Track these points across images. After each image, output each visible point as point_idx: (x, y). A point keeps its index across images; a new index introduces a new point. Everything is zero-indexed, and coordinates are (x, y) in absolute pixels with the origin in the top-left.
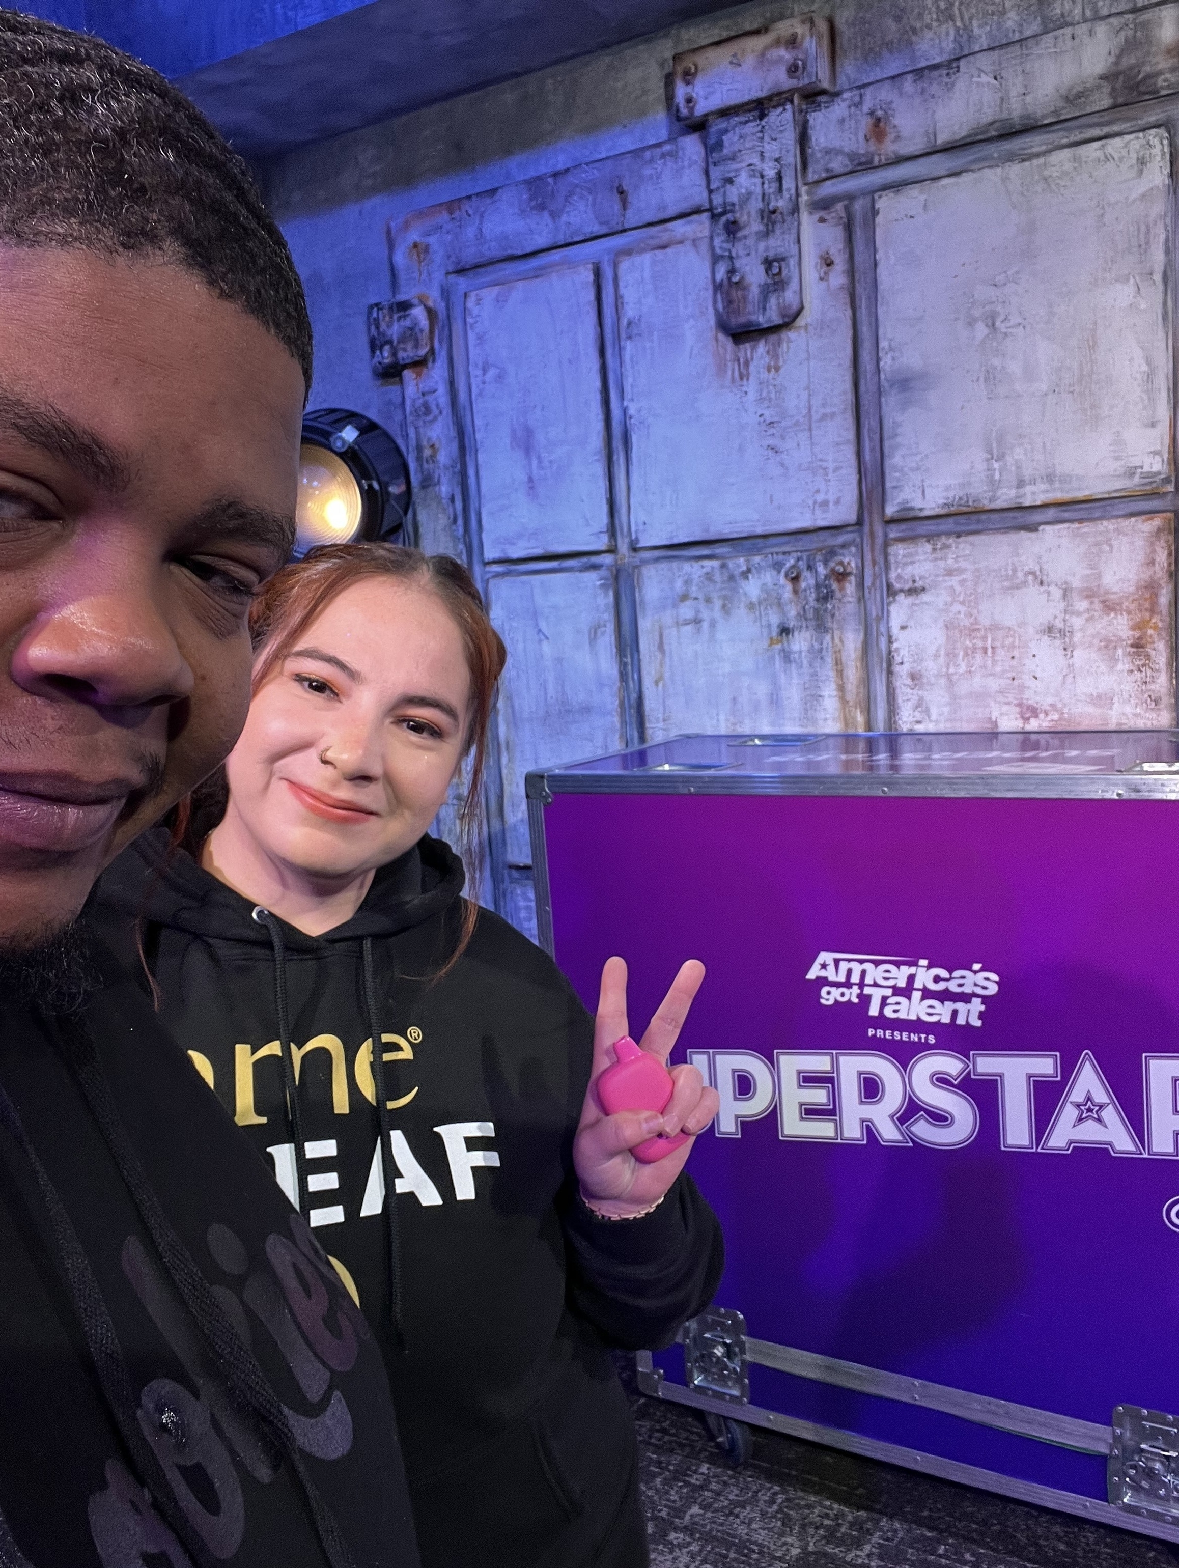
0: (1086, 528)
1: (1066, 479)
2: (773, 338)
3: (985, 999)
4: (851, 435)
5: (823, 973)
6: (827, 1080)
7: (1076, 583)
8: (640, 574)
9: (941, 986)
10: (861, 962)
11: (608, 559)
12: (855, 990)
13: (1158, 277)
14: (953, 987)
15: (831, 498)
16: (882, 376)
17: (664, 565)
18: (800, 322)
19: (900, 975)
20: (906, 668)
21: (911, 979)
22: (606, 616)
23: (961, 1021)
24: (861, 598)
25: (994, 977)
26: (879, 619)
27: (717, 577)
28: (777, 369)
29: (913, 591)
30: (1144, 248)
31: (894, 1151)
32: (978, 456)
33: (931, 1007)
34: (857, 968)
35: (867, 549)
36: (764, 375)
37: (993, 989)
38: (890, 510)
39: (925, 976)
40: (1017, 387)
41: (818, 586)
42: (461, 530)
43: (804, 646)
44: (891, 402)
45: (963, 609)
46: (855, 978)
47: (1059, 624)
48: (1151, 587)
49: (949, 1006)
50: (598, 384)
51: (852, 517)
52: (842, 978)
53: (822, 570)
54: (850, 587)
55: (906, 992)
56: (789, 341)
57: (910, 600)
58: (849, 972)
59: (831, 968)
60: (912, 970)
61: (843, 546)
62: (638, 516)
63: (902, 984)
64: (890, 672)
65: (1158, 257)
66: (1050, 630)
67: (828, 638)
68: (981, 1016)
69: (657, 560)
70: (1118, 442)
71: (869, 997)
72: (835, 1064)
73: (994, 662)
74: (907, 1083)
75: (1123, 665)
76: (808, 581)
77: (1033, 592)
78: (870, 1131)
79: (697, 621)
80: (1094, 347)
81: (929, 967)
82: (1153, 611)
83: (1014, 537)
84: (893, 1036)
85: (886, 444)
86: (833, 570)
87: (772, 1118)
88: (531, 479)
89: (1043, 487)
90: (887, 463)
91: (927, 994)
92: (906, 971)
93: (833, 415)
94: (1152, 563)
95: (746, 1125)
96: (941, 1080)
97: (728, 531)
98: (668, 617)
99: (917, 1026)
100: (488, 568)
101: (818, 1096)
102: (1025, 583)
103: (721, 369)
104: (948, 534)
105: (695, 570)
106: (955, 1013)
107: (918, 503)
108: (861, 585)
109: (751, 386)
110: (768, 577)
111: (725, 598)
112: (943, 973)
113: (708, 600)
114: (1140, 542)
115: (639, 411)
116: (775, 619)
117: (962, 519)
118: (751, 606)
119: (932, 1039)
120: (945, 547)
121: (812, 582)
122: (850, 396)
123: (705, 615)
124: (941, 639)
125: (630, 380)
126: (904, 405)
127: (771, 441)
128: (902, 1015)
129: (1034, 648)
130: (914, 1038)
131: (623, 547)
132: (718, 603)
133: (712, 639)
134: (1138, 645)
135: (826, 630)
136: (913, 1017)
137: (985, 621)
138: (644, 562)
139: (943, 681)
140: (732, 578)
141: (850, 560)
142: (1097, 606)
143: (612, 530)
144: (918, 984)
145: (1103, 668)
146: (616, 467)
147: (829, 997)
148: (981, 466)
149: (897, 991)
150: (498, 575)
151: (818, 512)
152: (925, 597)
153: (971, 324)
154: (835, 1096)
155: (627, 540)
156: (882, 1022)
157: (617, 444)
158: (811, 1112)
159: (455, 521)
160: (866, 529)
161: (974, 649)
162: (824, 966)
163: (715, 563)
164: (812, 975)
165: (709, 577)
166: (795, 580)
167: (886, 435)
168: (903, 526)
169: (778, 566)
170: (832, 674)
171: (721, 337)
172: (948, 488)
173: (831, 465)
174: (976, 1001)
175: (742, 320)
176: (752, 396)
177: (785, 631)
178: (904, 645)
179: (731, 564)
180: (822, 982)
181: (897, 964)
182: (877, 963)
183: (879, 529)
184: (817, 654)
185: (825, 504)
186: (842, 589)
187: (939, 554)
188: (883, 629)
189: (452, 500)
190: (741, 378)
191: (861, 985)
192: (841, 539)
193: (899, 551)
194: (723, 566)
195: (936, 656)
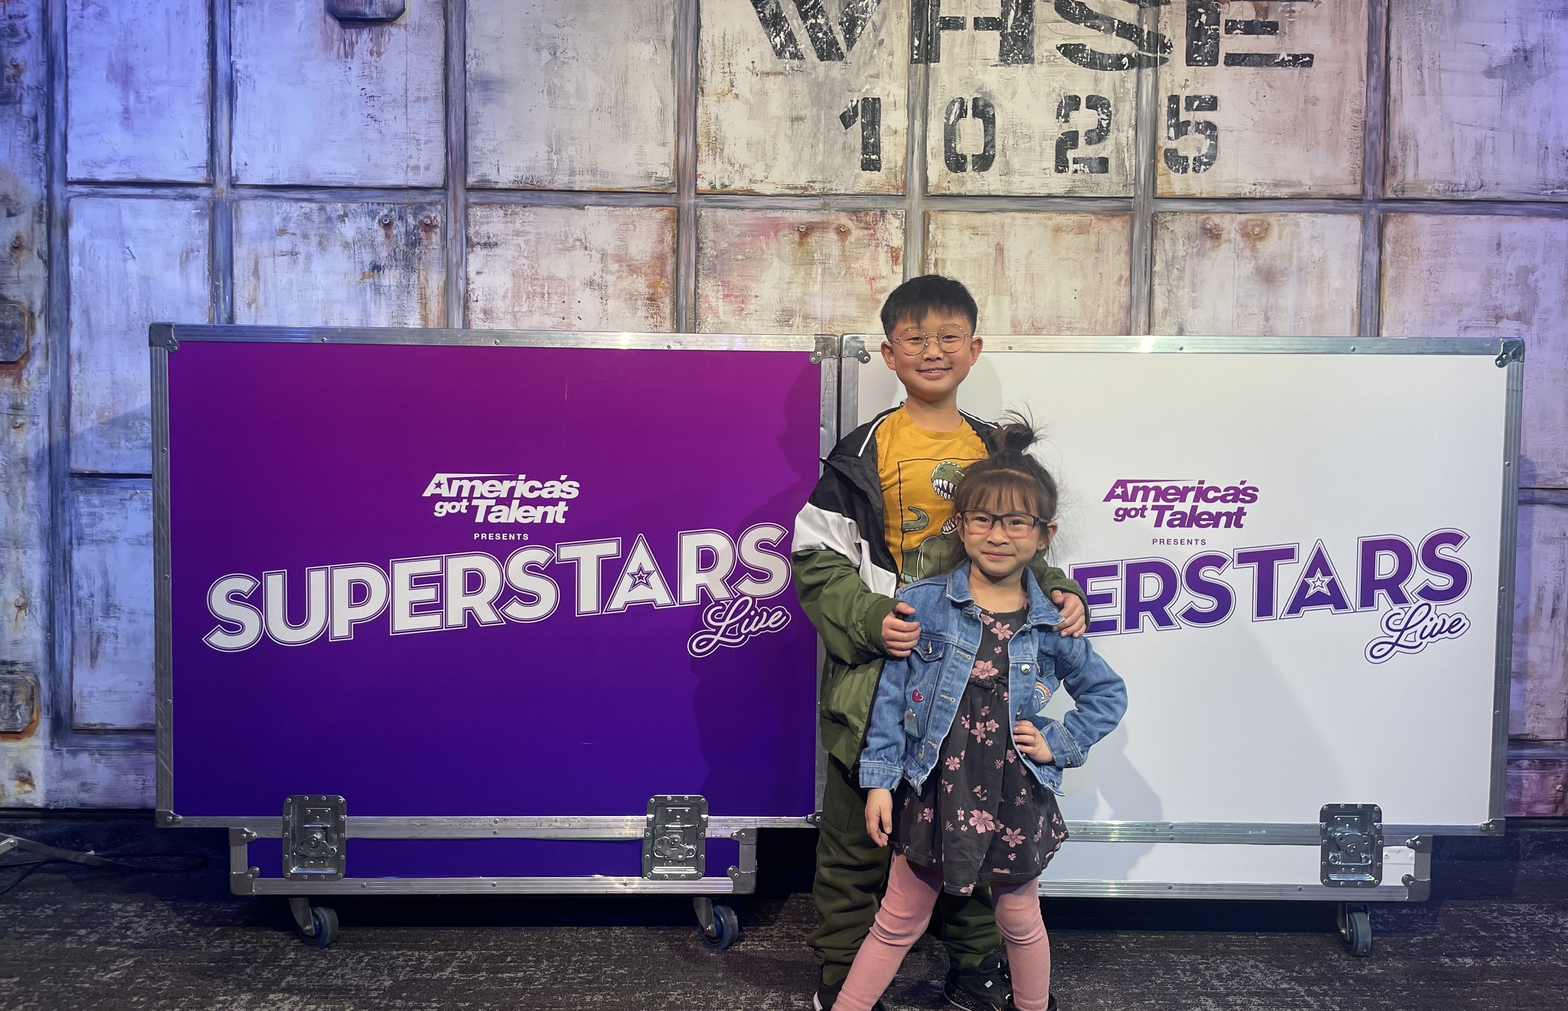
0: (618, 211)
1: (604, 174)
2: (376, 29)
3: (569, 502)
4: (441, 117)
5: (438, 491)
6: (437, 580)
7: (610, 251)
8: (238, 207)
9: (535, 494)
10: (471, 479)
11: (205, 192)
12: (465, 503)
13: (669, 43)
14: (545, 494)
15: (422, 164)
16: (468, 76)
17: (262, 203)
18: (401, 21)
19: (503, 489)
20: (480, 304)
21: (512, 490)
22: (200, 242)
23: (549, 520)
24: (444, 247)
25: (576, 484)
26: (458, 265)
27: (315, 217)
28: (379, 54)
29: (487, 245)
30: (660, 22)
31: (491, 630)
32: (541, 150)
33: (527, 511)
34: (467, 485)
35: (450, 208)
36: (367, 57)
37: (575, 493)
38: (471, 180)
39: (522, 488)
40: (572, 102)
41: (407, 233)
42: (42, 148)
43: (393, 282)
44: (474, 98)
45: (526, 262)
46: (465, 493)
47: (597, 279)
48: (661, 258)
49: (541, 509)
50: (205, 37)
51: (440, 182)
52: (454, 494)
53: (411, 220)
54: (436, 237)
55: (506, 501)
56: (390, 34)
57: (485, 252)
58: (461, 488)
59: (445, 486)
60: (513, 483)
61: (431, 204)
62: (239, 156)
63: (504, 495)
64: (466, 308)
65: (669, 30)
66: (591, 283)
67: (415, 276)
68: (565, 515)
69: (256, 197)
70: (641, 153)
71: (477, 507)
72: (444, 567)
73: (550, 305)
74: (504, 575)
75: (642, 313)
76: (399, 229)
77: (579, 254)
78: (470, 616)
79: (293, 254)
80: (625, 84)
81: (526, 481)
82: (662, 276)
83: (565, 212)
84: (494, 537)
85: (470, 129)
86: (421, 222)
87: (385, 617)
88: (126, 110)
89: (589, 177)
90: (470, 143)
91: (524, 501)
92: (507, 484)
93: (426, 99)
94: (662, 241)
95: (359, 628)
96: (532, 569)
97: (327, 180)
98: (265, 248)
99: (515, 527)
100: (69, 188)
101: (428, 594)
102: (573, 247)
103: (328, 45)
104: (516, 204)
105: (294, 210)
106: (545, 514)
107: (493, 177)
108: (444, 236)
109: (355, 64)
110: (364, 222)
111: (322, 236)
112: (538, 484)
113: (305, 236)
114: (654, 226)
115: (246, 67)
116: (367, 257)
117: (528, 195)
118: (346, 245)
119: (526, 537)
120: (514, 213)
121: (403, 230)
122: (441, 87)
123: (301, 248)
124: (509, 284)
125: (239, 40)
126: (486, 101)
127: (371, 111)
128: (503, 520)
129: (579, 295)
130: (512, 537)
131: (222, 183)
132: (314, 240)
133: (307, 270)
134: (652, 299)
135: (413, 270)
136: (512, 520)
137: (543, 273)
138: (242, 198)
139: (509, 317)
140: (329, 219)
141: (436, 215)
142: (625, 269)
143: (211, 166)
144: (517, 494)
145: (628, 314)
146: (219, 112)
147: (442, 510)
148: (543, 156)
149: (499, 501)
150: (81, 195)
151: (410, 174)
152: (498, 251)
153: (538, 50)
154: (442, 593)
155: (226, 177)
156: (487, 527)
157: (222, 92)
158: (419, 608)
159: (36, 139)
160: (450, 193)
161: (535, 293)
162: (439, 485)
163: (314, 206)
164: (427, 493)
165: (307, 217)
166: (387, 226)
167: (469, 121)
168: (481, 194)
169: (372, 214)
170: (417, 306)
171: (329, 19)
172: (518, 169)
173: (423, 139)
174: (562, 504)
175: (350, 8)
176: (355, 71)
177: (376, 268)
178: (479, 285)
179: (329, 208)
180: (437, 498)
181: (501, 480)
182: (484, 480)
183: (461, 194)
184: (405, 289)
185: (416, 168)
186: (429, 238)
187: (509, 219)
188: (462, 273)
189: (35, 119)
190: (346, 57)
191: (470, 498)
192: (429, 198)
193: (477, 213)
194: (321, 209)
195: (505, 297)
